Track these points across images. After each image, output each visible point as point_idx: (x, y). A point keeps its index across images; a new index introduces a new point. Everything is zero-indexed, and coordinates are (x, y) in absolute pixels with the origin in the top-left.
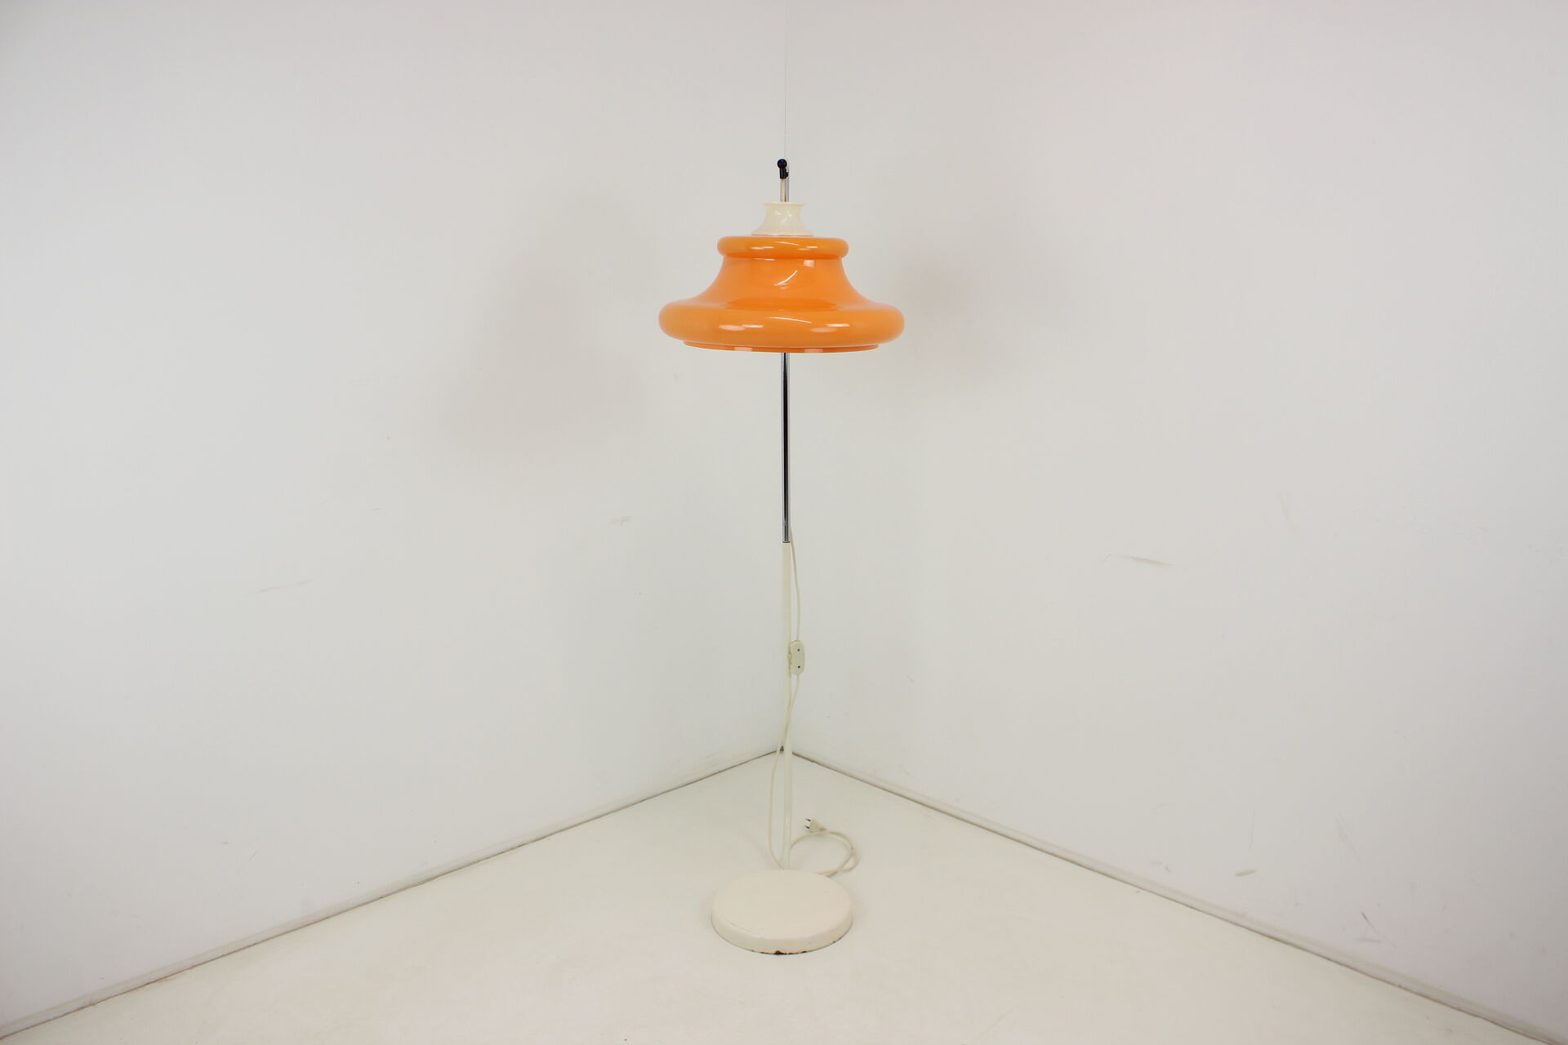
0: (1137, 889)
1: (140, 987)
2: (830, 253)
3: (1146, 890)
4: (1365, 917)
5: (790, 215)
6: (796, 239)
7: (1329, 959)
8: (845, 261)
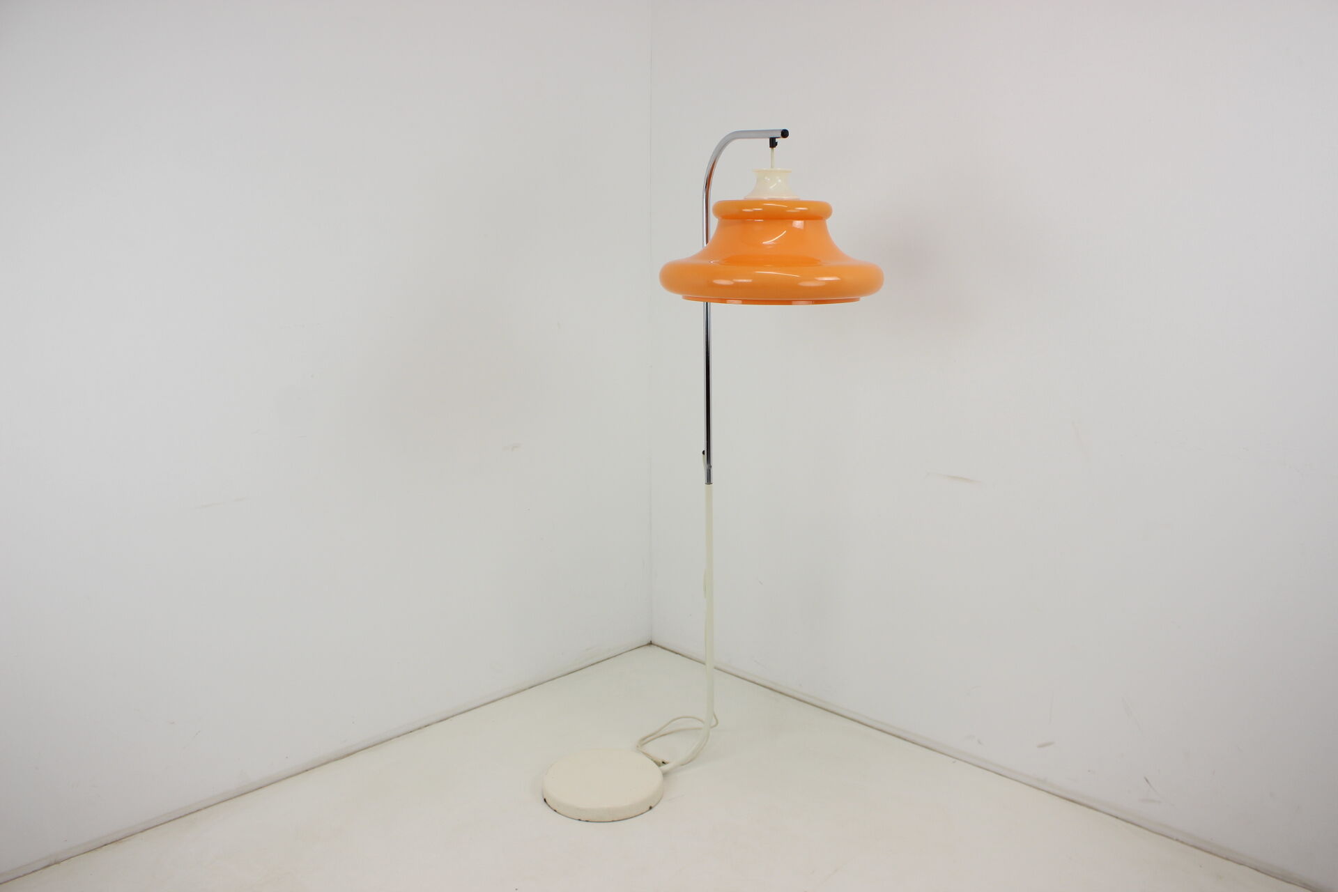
0: (954, 760)
1: (98, 848)
2: (816, 215)
3: (961, 760)
4: (1147, 781)
5: (780, 181)
6: (786, 201)
7: (1117, 818)
8: (829, 222)
